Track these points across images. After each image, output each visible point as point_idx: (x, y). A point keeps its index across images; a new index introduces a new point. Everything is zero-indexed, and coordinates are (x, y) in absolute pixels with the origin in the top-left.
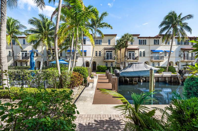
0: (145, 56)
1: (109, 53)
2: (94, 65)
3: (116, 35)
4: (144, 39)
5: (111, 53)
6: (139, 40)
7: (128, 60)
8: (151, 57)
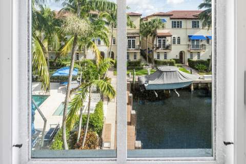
1: (131, 39)
4: (180, 20)
5: (133, 39)
6: (172, 22)
7: (156, 51)
8: (188, 45)
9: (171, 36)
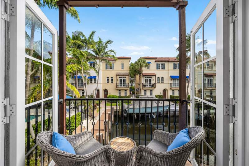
0: (163, 82)
1: (123, 79)
2: (106, 93)
3: (129, 58)
4: (163, 63)
6: (157, 64)
7: (143, 88)
8: (170, 84)
9: (155, 75)
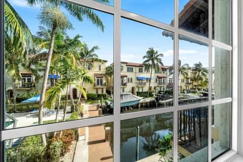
0: (132, 82)
3: (106, 61)
8: (137, 83)
9: (127, 76)
